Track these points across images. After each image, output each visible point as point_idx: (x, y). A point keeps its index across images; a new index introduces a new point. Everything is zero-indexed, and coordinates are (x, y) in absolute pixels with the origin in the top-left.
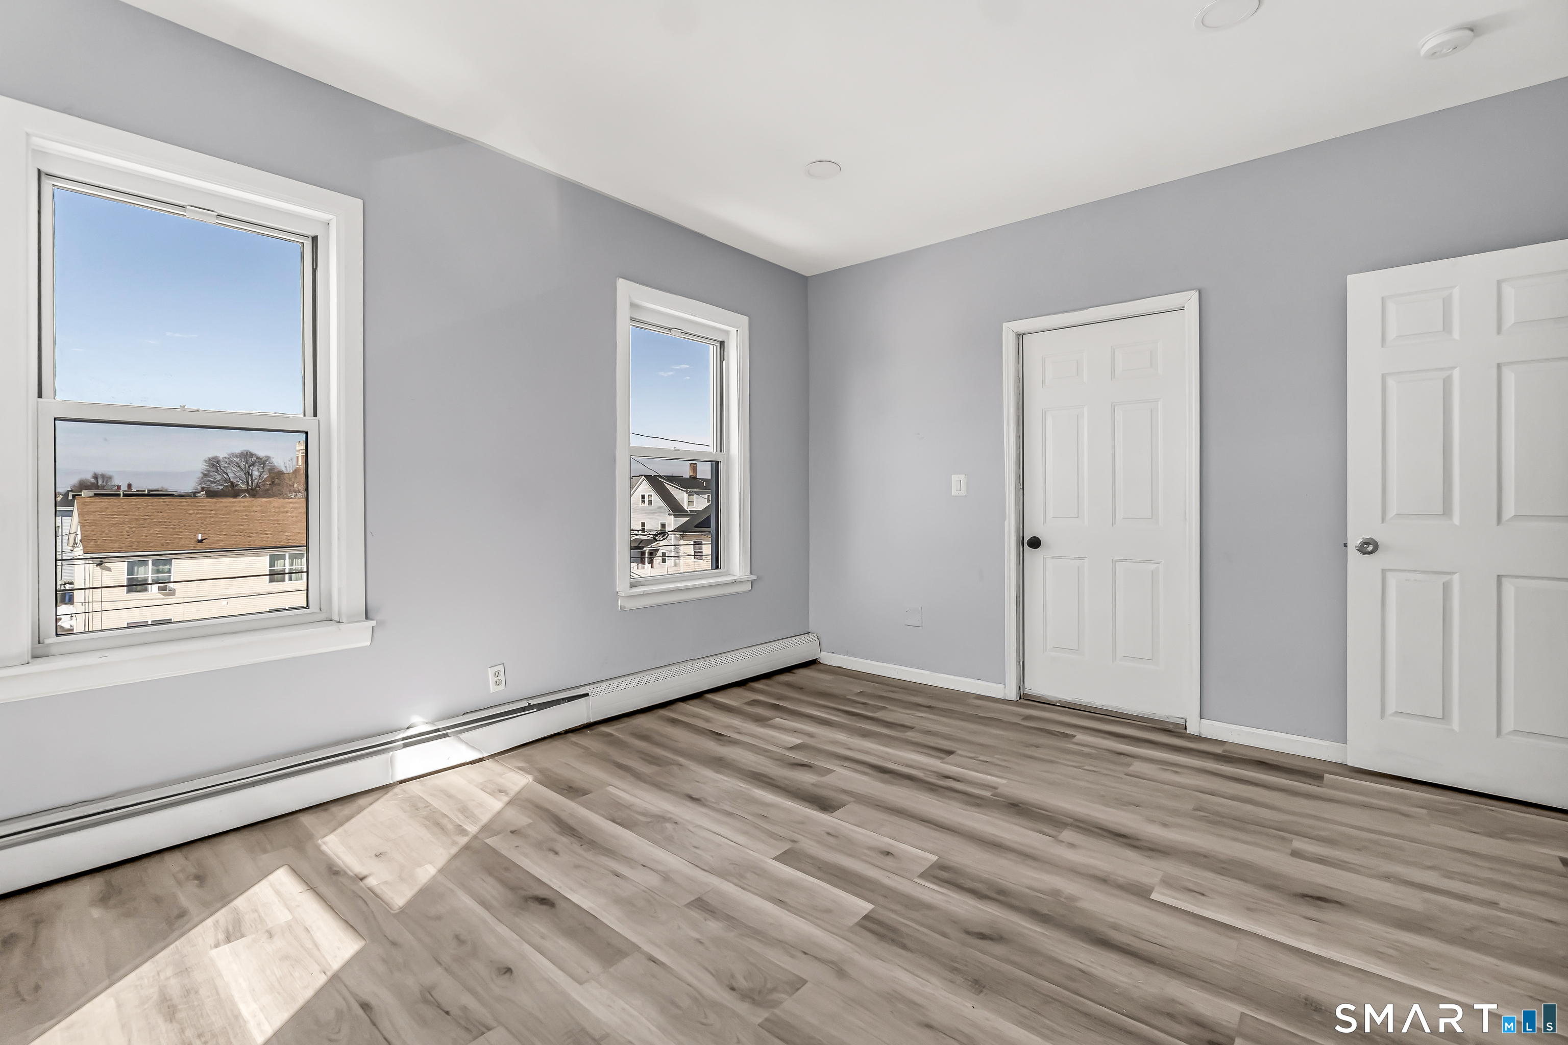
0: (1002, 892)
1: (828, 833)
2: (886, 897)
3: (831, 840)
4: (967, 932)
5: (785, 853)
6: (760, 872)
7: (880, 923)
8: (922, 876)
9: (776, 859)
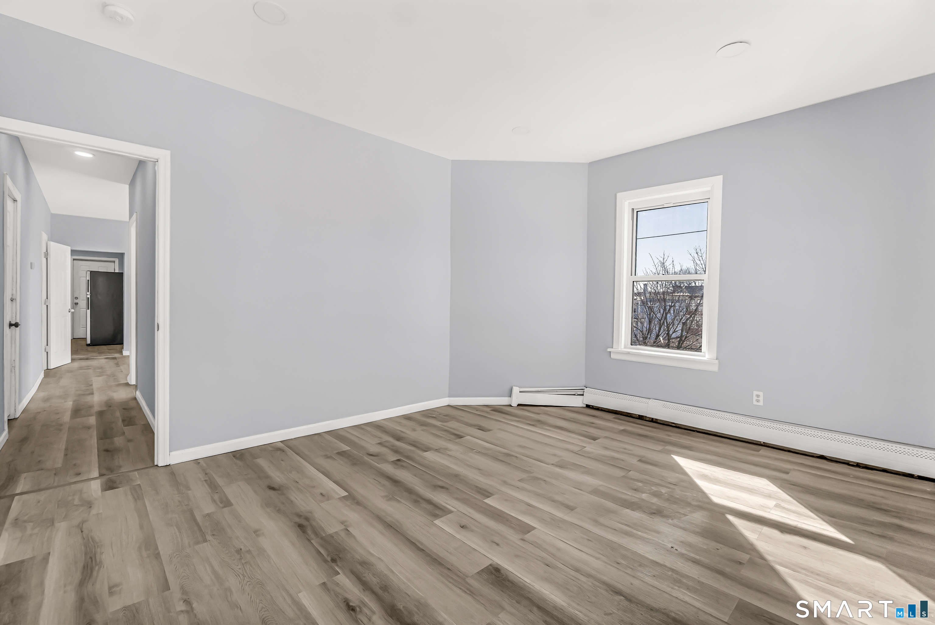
0: (416, 502)
1: (498, 545)
2: (476, 504)
3: (497, 540)
4: (447, 489)
5: (529, 532)
6: (542, 520)
7: (484, 495)
8: (451, 512)
9: (535, 528)
